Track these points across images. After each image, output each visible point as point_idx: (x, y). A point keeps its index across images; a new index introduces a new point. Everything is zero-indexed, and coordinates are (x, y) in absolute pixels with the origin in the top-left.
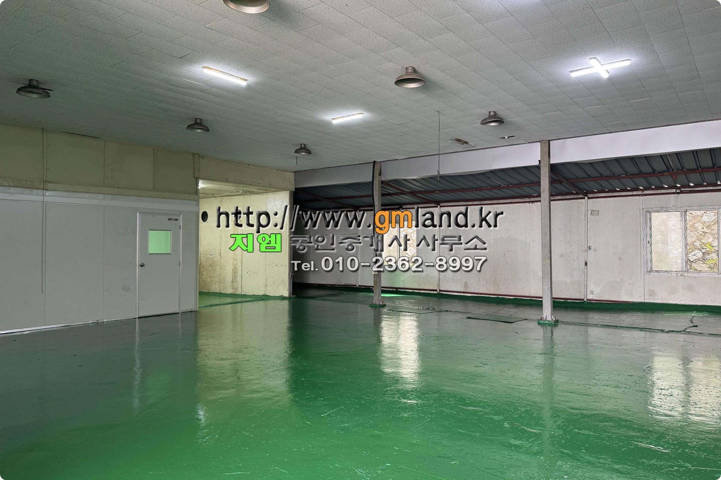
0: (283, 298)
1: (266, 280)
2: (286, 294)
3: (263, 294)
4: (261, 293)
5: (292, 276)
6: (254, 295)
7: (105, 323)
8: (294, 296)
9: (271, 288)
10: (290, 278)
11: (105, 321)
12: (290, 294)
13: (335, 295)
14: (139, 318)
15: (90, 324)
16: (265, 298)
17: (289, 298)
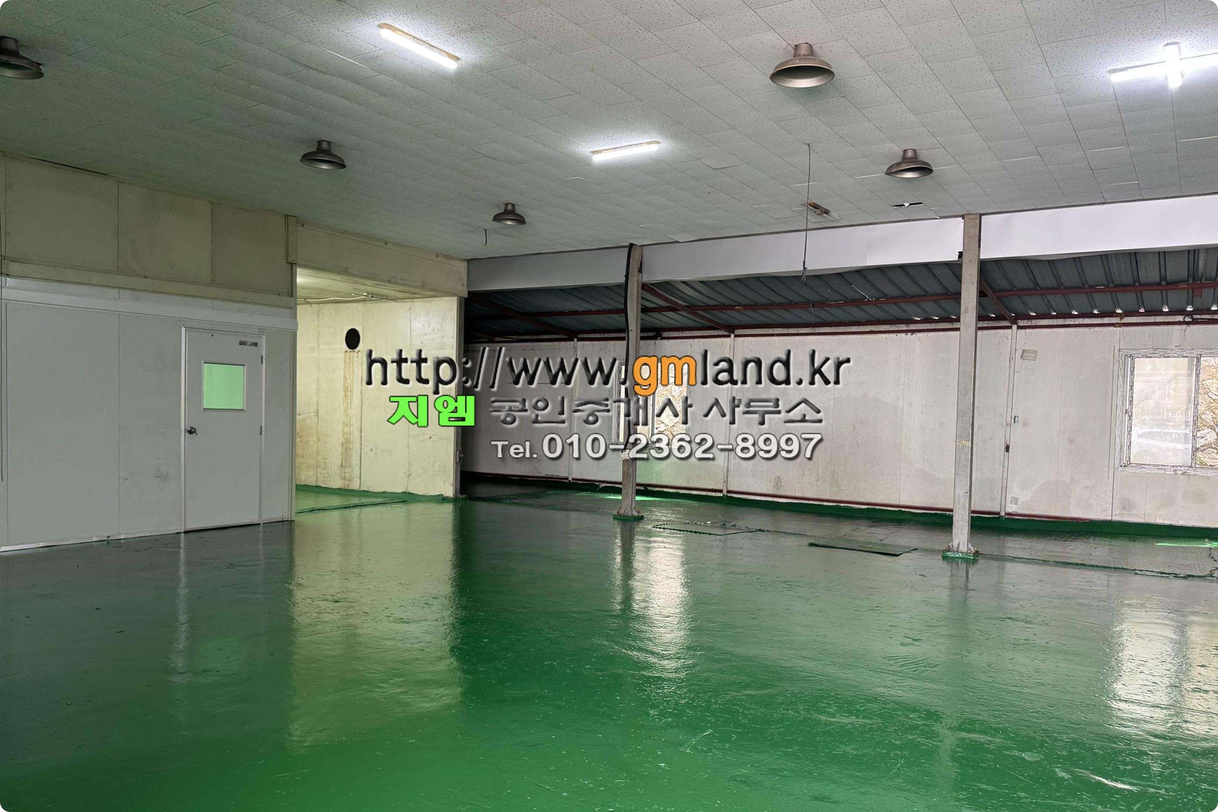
0: (442, 499)
1: (410, 464)
2: (449, 491)
3: (404, 491)
4: (400, 490)
5: (460, 458)
6: (384, 492)
7: (122, 541)
8: (464, 496)
9: (419, 480)
10: (456, 463)
11: (122, 537)
12: (456, 492)
13: (535, 496)
14: (186, 532)
15: (94, 544)
16: (406, 498)
17: (455, 500)
